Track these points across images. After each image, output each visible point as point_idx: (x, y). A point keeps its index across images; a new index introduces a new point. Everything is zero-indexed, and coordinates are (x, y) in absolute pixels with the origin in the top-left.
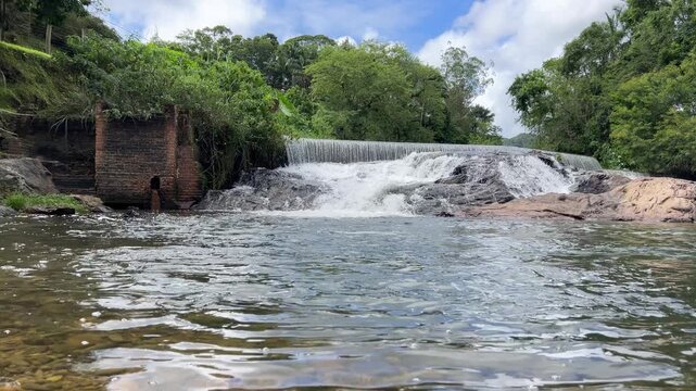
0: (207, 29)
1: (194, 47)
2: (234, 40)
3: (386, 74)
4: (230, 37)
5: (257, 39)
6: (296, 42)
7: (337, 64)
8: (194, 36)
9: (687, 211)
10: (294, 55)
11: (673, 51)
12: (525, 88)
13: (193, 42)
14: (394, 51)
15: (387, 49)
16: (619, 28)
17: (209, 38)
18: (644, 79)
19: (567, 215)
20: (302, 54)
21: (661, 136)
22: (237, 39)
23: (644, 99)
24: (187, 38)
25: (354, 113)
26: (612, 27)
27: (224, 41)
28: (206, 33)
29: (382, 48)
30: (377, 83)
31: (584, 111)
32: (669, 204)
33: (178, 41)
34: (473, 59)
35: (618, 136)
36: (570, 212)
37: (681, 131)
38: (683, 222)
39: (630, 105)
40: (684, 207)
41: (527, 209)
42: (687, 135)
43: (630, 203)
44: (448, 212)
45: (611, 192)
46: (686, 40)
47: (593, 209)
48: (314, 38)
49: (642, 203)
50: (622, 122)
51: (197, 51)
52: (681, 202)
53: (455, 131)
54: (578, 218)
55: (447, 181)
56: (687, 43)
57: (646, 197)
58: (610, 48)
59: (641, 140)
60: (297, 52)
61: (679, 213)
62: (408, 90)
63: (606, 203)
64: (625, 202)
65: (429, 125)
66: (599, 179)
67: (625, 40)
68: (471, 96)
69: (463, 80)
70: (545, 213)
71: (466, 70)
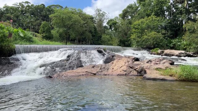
0: (23, 2)
1: (18, 8)
2: (31, 6)
3: (76, 17)
4: (30, 5)
5: (38, 6)
6: (50, 7)
8: (19, 5)
9: (125, 71)
10: (49, 11)
11: (148, 13)
12: (111, 23)
13: (18, 6)
14: (78, 10)
17: (23, 5)
18: (140, 21)
19: (92, 73)
20: (52, 10)
21: (143, 38)
22: (32, 5)
23: (139, 27)
24: (16, 5)
25: (65, 29)
26: (136, 5)
27: (28, 6)
28: (23, 3)
29: (75, 9)
30: (73, 20)
31: (127, 29)
32: (122, 68)
33: (13, 6)
34: (104, 12)
35: (132, 37)
36: (93, 72)
37: (148, 36)
38: (123, 75)
39: (136, 28)
40: (125, 70)
41: (80, 72)
42: (149, 38)
43: (112, 68)
44: (51, 76)
45: (109, 64)
46: (152, 10)
47: (101, 70)
48: (56, 6)
49: (115, 68)
50: (134, 33)
51: (20, 9)
52: (125, 68)
53: (98, 33)
54: (95, 74)
55: (63, 61)
56: (152, 11)
57: (117, 65)
58: (134, 11)
59: (138, 39)
60: (50, 10)
61: (123, 72)
62: (82, 22)
63: (106, 68)
64: (111, 67)
65: (90, 32)
66: (113, 56)
67: (139, 9)
68: (103, 23)
69: (101, 18)
70: (85, 73)
71: (102, 15)
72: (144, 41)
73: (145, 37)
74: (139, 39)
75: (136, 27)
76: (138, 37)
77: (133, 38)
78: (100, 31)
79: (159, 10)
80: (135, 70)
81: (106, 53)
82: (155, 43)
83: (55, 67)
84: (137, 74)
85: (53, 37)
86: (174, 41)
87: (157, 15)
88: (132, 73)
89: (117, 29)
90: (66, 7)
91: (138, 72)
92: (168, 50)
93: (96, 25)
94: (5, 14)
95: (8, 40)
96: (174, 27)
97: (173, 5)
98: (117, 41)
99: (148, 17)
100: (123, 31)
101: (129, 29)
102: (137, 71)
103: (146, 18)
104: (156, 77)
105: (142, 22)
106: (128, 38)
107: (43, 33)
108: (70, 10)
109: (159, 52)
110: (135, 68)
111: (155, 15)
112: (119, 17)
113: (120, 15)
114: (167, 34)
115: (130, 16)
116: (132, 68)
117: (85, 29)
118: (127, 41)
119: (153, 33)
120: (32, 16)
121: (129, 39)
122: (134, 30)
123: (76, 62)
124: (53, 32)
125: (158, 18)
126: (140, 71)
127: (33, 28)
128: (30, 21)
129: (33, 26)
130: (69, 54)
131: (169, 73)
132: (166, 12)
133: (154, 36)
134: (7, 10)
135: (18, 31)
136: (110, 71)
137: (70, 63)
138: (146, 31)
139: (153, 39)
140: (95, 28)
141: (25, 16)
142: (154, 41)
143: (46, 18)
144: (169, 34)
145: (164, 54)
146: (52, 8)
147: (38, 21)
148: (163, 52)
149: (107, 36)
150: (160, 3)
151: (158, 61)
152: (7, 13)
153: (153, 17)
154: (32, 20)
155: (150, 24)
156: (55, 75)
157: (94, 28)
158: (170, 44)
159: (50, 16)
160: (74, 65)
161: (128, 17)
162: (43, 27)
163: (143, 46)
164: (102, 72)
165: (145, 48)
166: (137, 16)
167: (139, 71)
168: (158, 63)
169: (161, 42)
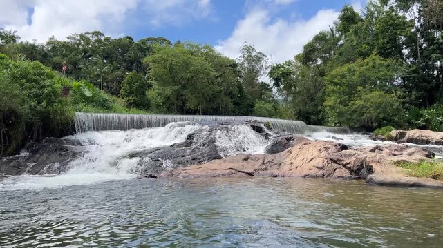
0: (88, 33)
1: (78, 45)
2: (105, 40)
3: (198, 62)
4: (103, 38)
5: (120, 40)
6: (143, 42)
7: (165, 56)
8: (79, 38)
9: (322, 168)
10: (142, 50)
11: (364, 50)
12: (278, 72)
13: (78, 42)
14: (205, 48)
15: (200, 47)
16: (337, 35)
17: (89, 39)
18: (345, 68)
19: (244, 172)
20: (147, 49)
21: (353, 104)
22: (108, 39)
23: (344, 81)
24: (75, 39)
25: (176, 88)
26: (333, 34)
27: (99, 41)
28: (87, 35)
29: (197, 46)
30: (192, 68)
31: (315, 87)
32: (314, 163)
33: (68, 40)
34: (260, 53)
35: (328, 104)
36: (246, 170)
37: (365, 101)
38: (317, 177)
39: (336, 84)
40: (321, 165)
41: (217, 168)
42: (368, 104)
43: (290, 162)
44: (153, 174)
45: (282, 153)
46: (371, 43)
47: (263, 167)
48: (156, 40)
49: (297, 162)
50: (331, 94)
51: (81, 47)
52: (320, 162)
53: (247, 98)
54: (250, 174)
55: (179, 146)
56: (372, 45)
57: (301, 157)
58: (331, 48)
59: (342, 107)
60: (144, 49)
61: (317, 170)
62: (213, 73)
63: (275, 162)
64: (288, 160)
65: (230, 94)
66: (288, 140)
67: (341, 42)
68: (258, 76)
69: (253, 66)
70: (228, 171)
71: (255, 60)
72: (355, 111)
73: (358, 102)
74: (344, 109)
75: (335, 80)
76: (341, 102)
77: (330, 106)
78: (251, 94)
79: (388, 43)
80: (344, 166)
81: (270, 133)
82: (382, 116)
83: (162, 158)
84: (350, 176)
85: (149, 104)
86: (426, 113)
87: (385, 53)
88: (337, 173)
89: (291, 87)
90: (179, 42)
91: (352, 171)
92: (415, 130)
93: (241, 80)
94: (50, 57)
95: (61, 101)
96: (425, 81)
97: (421, 33)
98: (292, 112)
99: (364, 59)
100: (305, 91)
101: (319, 87)
102: (349, 169)
103: (359, 61)
104: (398, 180)
105: (350, 71)
106: (316, 106)
107: (128, 96)
108: (187, 48)
109: (394, 135)
110: (345, 163)
111: (380, 54)
112: (294, 61)
113: (297, 57)
114: (410, 96)
115: (321, 58)
116: (337, 163)
117: (218, 89)
118: (314, 115)
119: (376, 93)
120: (105, 61)
121: (319, 108)
122: (333, 87)
123: (206, 149)
124: (151, 94)
125: (388, 61)
126: (358, 169)
127: (108, 87)
128: (101, 72)
129: (107, 82)
130: (192, 132)
131: (430, 172)
132: (406, 48)
133: (380, 100)
134: (54, 49)
135: (80, 86)
136: (285, 169)
137: (193, 151)
138: (359, 88)
139: (377, 108)
140: (240, 87)
141: (90, 61)
142: (380, 113)
143: (135, 64)
144: (413, 97)
145: (405, 139)
146: (149, 43)
147: (118, 73)
148: (402, 135)
149: (265, 106)
150: (392, 28)
151: (395, 150)
152: (55, 56)
153: (375, 58)
154: (106, 69)
155: (368, 74)
156: (163, 174)
157: (238, 87)
158: (417, 120)
159: (144, 61)
160: (201, 154)
161: (316, 61)
162: (129, 84)
163: (352, 124)
164: (266, 169)
165: (357, 128)
166: (337, 59)
167: (355, 169)
168: (396, 153)
169: (396, 115)
